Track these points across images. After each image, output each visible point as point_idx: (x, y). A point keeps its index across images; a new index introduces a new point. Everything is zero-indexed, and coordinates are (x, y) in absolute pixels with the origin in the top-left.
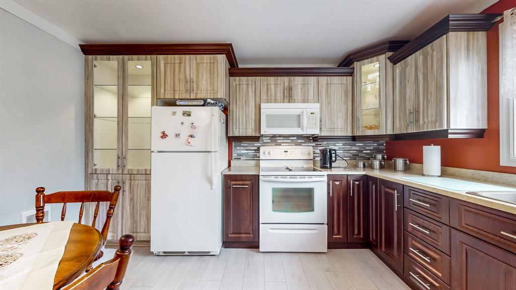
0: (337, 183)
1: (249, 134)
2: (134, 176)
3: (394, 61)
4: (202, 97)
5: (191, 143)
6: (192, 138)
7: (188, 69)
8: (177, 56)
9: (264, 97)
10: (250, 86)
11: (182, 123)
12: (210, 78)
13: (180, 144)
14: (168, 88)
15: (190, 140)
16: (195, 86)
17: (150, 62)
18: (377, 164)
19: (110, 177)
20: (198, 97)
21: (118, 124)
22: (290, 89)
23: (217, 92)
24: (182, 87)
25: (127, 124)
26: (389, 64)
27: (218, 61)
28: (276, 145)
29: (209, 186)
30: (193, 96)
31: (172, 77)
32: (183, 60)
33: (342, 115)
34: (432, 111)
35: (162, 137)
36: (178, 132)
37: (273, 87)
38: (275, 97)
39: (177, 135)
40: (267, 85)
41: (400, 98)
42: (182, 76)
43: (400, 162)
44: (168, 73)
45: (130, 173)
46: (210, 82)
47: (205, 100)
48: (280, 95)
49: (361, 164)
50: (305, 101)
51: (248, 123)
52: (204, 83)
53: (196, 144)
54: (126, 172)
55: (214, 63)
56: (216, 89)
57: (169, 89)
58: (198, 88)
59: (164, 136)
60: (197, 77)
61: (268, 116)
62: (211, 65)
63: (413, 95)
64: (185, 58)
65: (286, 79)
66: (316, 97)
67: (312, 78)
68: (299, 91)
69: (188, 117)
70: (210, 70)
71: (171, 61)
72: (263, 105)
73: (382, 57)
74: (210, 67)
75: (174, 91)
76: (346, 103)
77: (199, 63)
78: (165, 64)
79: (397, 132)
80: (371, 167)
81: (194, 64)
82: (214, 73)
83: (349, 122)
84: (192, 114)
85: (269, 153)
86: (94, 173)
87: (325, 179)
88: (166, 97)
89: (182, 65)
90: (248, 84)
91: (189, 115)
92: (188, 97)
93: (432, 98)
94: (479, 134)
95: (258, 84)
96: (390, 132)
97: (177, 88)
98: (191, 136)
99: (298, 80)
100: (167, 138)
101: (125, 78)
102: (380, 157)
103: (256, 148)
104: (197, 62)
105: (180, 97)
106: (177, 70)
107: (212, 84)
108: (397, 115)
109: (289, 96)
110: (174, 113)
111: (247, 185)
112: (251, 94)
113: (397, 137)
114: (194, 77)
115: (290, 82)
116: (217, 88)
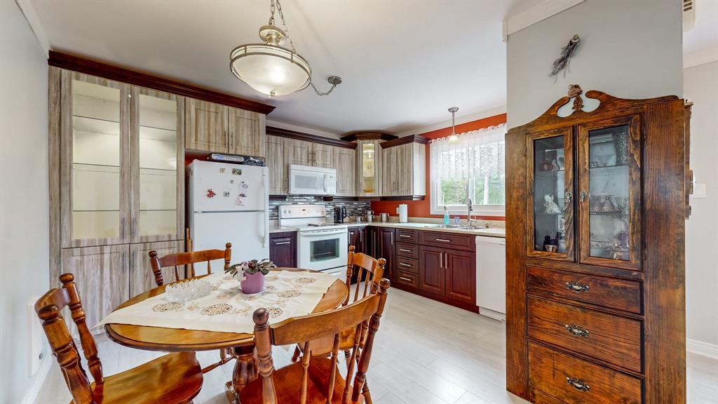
0: (352, 233)
1: (278, 194)
2: (151, 245)
3: (384, 146)
4: (243, 154)
5: (243, 203)
6: (244, 198)
7: (226, 121)
8: (212, 104)
9: (291, 158)
10: (279, 146)
11: (232, 182)
12: (252, 135)
13: (230, 204)
14: (201, 137)
15: (241, 199)
16: (234, 141)
17: (176, 103)
18: (370, 218)
19: (107, 250)
20: (238, 153)
21: (122, 175)
22: (313, 154)
23: (259, 151)
24: (220, 141)
25: (138, 177)
26: (380, 148)
27: (259, 120)
28: (293, 204)
29: (261, 245)
30: (232, 152)
31: (207, 126)
32: (221, 110)
33: (349, 179)
34: (405, 184)
35: (208, 195)
36: (227, 191)
37: (299, 149)
38: (301, 159)
39: (226, 194)
40: (294, 147)
41: (387, 173)
42: (219, 128)
43: (384, 215)
44: (201, 121)
45: (144, 241)
46: (252, 139)
47: (246, 158)
48: (304, 158)
49: (359, 219)
50: (324, 166)
51: (277, 183)
52: (245, 139)
53: (247, 203)
54: (136, 240)
55: (255, 120)
56: (257, 147)
57: (202, 140)
58: (237, 144)
59: (211, 194)
60: (237, 131)
61: (298, 178)
62: (252, 122)
63: (395, 173)
64: (223, 109)
65: (310, 144)
66: (332, 164)
67: (329, 146)
68: (320, 156)
69: (238, 176)
70: (252, 127)
71: (205, 107)
72: (293, 167)
73: (376, 141)
74: (251, 125)
75: (209, 142)
76: (352, 170)
77: (239, 117)
78: (196, 109)
79: (385, 195)
80: (366, 220)
81: (232, 118)
82: (255, 131)
83: (354, 186)
84: (242, 172)
85: (290, 212)
86: (74, 246)
87: (346, 230)
88: (199, 149)
89: (219, 115)
90: (276, 144)
91: (240, 173)
92: (226, 152)
93: (406, 176)
94: (423, 198)
95: (286, 145)
96: (381, 195)
97: (213, 140)
98: (243, 196)
99: (319, 147)
100: (215, 197)
101: (134, 116)
102: (369, 212)
103: (274, 207)
104: (236, 116)
105: (217, 151)
106: (213, 119)
107: (253, 142)
108: (385, 183)
109: (312, 160)
110: (223, 170)
111: (288, 241)
112: (280, 154)
113: (384, 198)
114: (232, 130)
115: (313, 146)
116: (259, 147)
